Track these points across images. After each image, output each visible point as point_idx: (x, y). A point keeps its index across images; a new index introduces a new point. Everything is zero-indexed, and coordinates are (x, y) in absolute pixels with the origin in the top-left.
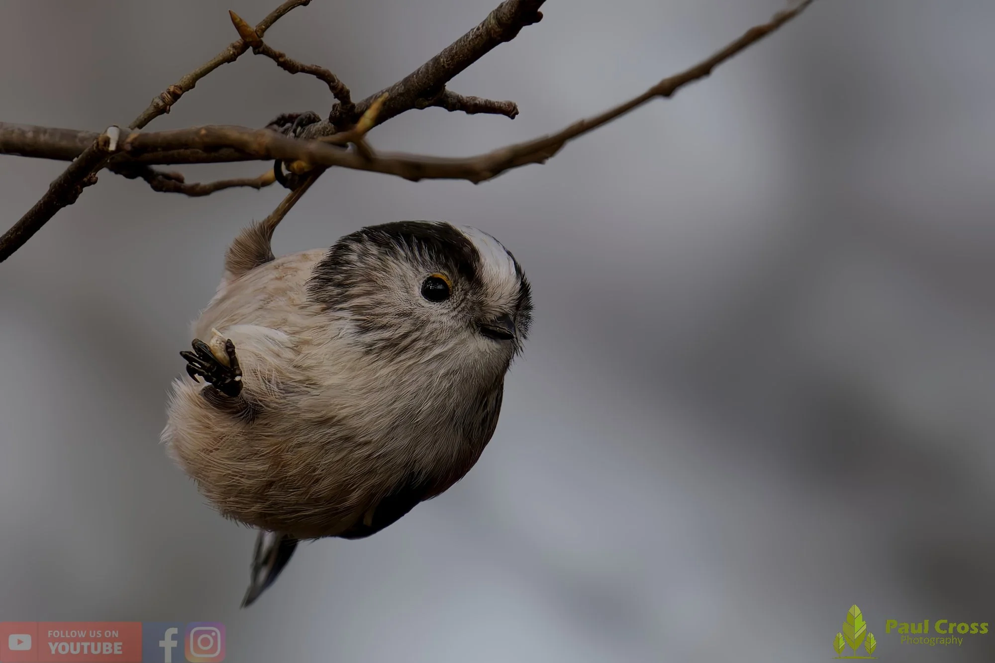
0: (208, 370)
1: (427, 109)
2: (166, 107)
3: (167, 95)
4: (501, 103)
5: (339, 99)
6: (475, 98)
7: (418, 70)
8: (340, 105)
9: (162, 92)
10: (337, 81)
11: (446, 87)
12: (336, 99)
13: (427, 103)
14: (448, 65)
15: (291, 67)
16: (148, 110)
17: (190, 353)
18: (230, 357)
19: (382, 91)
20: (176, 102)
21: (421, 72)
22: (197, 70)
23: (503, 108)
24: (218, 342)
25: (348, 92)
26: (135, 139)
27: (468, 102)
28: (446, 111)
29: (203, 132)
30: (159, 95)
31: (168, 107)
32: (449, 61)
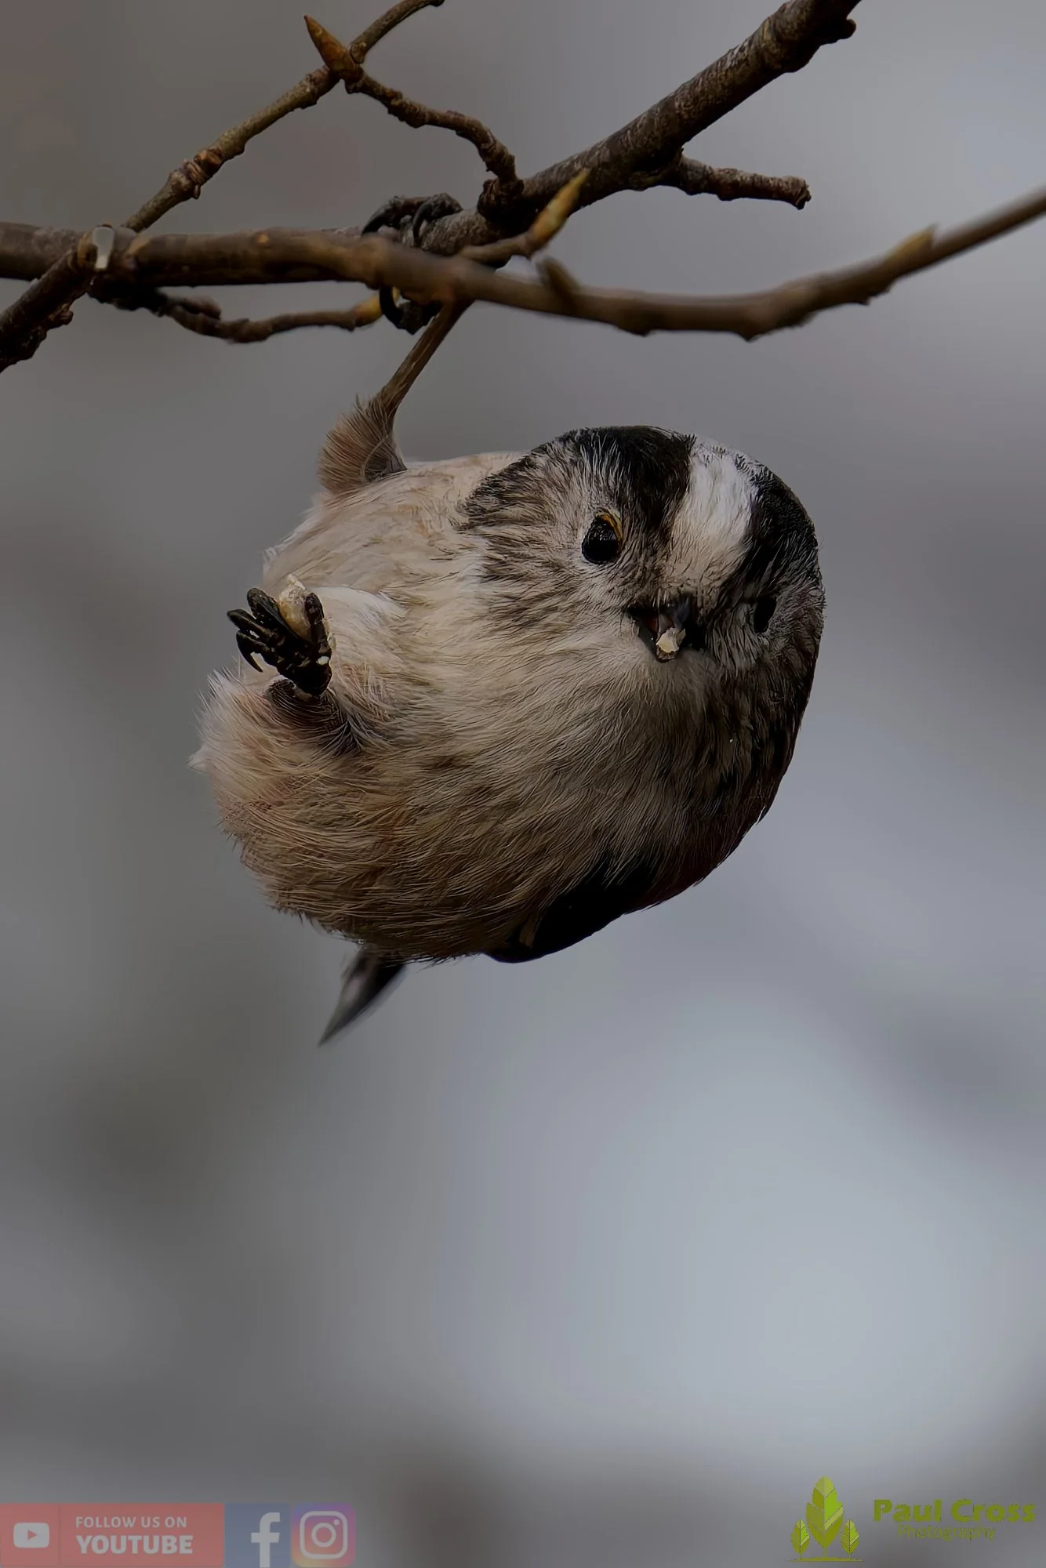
0: (271, 642)
1: (650, 190)
2: (193, 189)
3: (194, 166)
4: (780, 180)
5: (495, 172)
6: (735, 172)
7: (636, 121)
8: (497, 182)
9: (185, 161)
10: (492, 140)
11: (683, 153)
12: (491, 172)
13: (651, 179)
14: (688, 112)
15: (412, 116)
16: (161, 192)
17: (243, 613)
18: (311, 622)
19: (571, 157)
20: (211, 179)
21: (641, 126)
22: (248, 122)
23: (783, 189)
24: (293, 596)
25: (512, 159)
26: (142, 250)
27: (721, 179)
28: (682, 193)
29: (264, 239)
30: (181, 166)
31: (197, 187)
32: (689, 106)
